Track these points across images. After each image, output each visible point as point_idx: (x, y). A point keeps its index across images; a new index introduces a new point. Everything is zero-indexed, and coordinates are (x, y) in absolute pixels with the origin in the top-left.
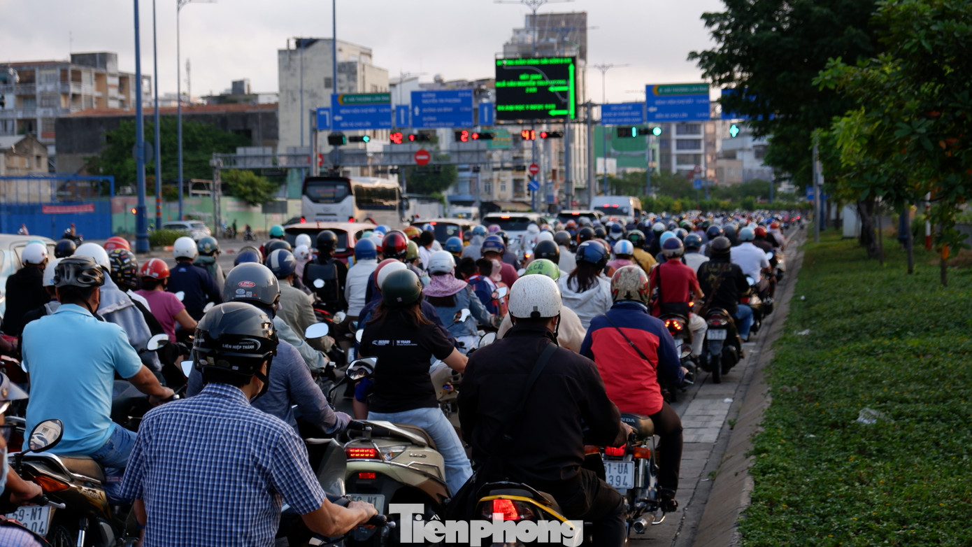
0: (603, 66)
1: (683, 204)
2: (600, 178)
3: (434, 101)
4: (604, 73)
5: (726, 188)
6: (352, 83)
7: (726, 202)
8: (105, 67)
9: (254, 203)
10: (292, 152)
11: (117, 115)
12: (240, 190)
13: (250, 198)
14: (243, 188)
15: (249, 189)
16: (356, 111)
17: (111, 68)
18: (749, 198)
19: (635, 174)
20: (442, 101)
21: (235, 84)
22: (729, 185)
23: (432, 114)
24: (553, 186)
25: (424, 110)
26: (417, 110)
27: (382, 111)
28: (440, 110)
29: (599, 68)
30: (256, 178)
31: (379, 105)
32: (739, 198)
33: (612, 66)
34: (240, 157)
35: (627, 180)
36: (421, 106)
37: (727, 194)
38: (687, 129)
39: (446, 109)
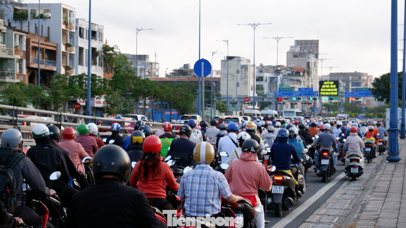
0: (331, 67)
1: (355, 115)
2: (323, 104)
3: (304, 90)
4: (331, 70)
5: (371, 109)
6: (246, 72)
7: (372, 114)
8: (145, 60)
9: (223, 112)
10: (239, 97)
11: (164, 80)
12: (220, 108)
13: (223, 110)
14: (221, 107)
15: (223, 108)
16: (285, 92)
17: (147, 61)
18: (381, 113)
19: (336, 103)
20: (306, 90)
21: (185, 65)
22: (372, 108)
23: (303, 93)
24: (305, 107)
25: (302, 92)
26: (300, 92)
27: (291, 92)
28: (305, 92)
29: (329, 68)
30: (224, 104)
31: (290, 91)
32: (376, 113)
33: (333, 67)
34: (222, 98)
35: (332, 104)
36: (301, 91)
37: (372, 111)
38: (356, 85)
39: (307, 92)
